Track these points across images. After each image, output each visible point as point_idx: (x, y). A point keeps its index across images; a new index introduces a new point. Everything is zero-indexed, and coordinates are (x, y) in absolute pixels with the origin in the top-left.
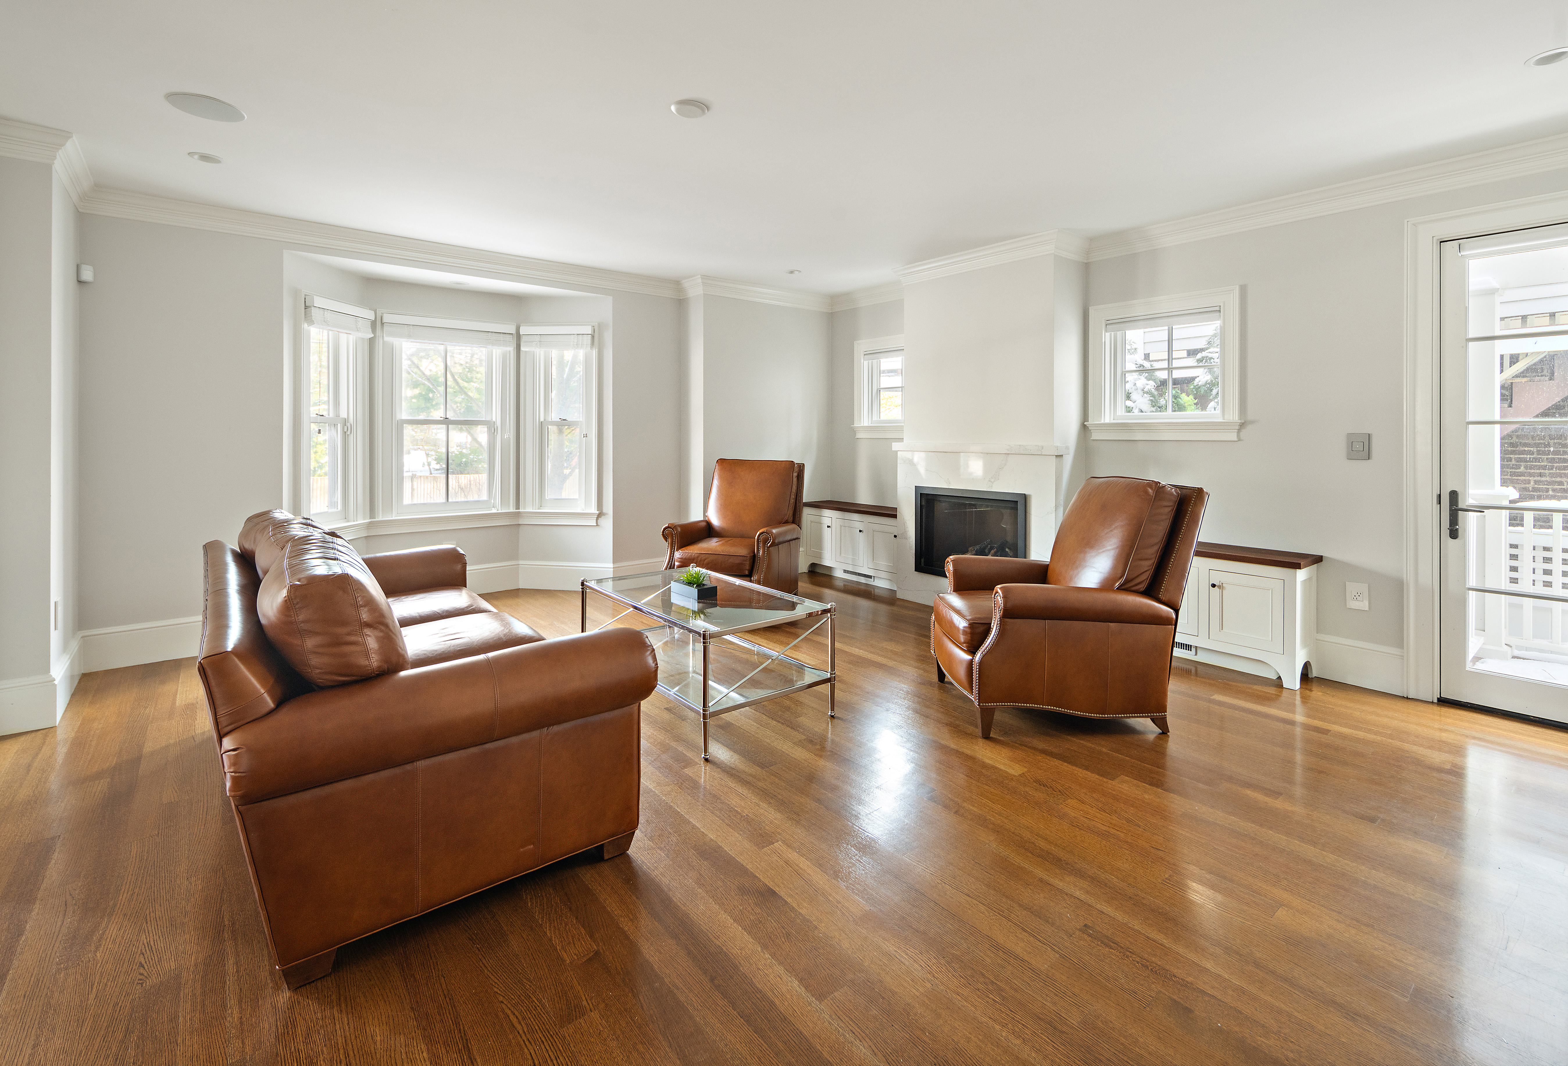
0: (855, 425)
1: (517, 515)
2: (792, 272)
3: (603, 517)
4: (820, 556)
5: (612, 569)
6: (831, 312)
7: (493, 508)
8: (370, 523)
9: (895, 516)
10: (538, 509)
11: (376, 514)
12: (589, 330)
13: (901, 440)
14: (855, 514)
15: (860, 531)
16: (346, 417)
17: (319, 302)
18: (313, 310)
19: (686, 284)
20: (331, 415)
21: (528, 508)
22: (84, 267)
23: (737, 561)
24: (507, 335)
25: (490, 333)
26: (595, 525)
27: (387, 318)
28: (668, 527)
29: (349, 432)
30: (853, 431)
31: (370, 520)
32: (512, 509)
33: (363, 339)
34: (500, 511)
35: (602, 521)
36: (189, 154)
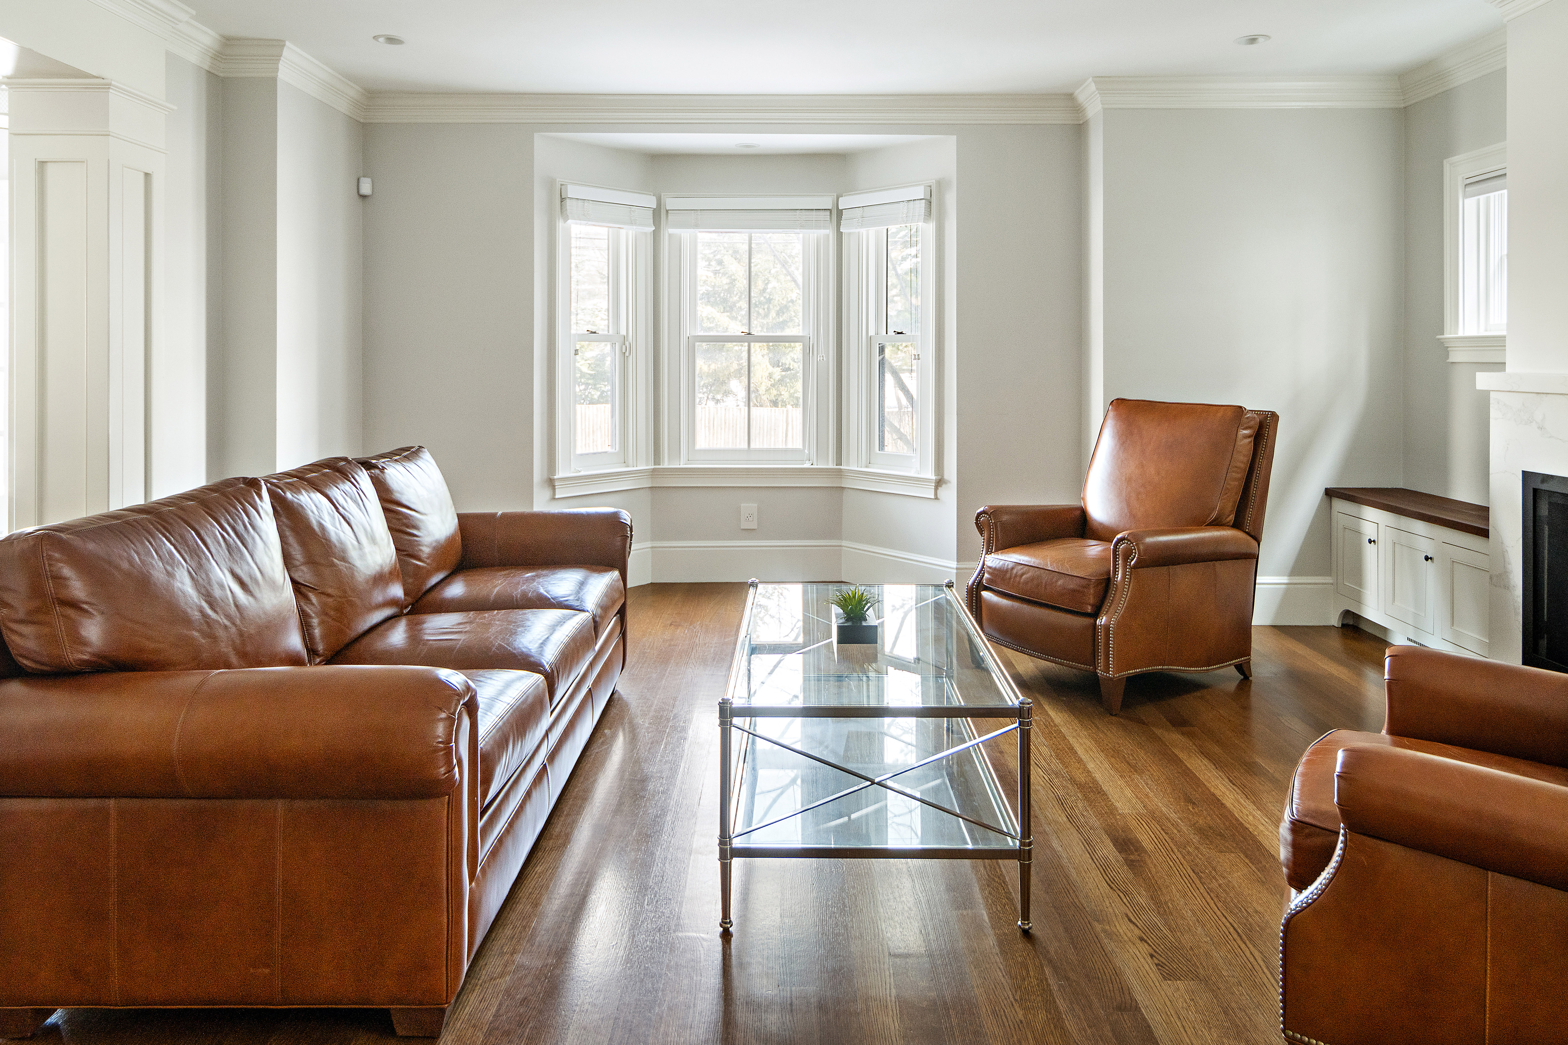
0: (1447, 335)
1: (839, 473)
2: (1253, 40)
3: (944, 486)
4: (1358, 597)
5: (955, 571)
6: (1402, 106)
7: (807, 462)
8: (654, 470)
9: (1484, 533)
10: (866, 467)
11: (661, 461)
12: (920, 192)
13: (1500, 366)
14: (1418, 521)
15: (1427, 558)
16: (625, 334)
17: (572, 191)
18: (568, 201)
19: (1081, 97)
20: (611, 332)
21: (851, 465)
22: (362, 180)
23: (1072, 585)
24: (822, 213)
25: (798, 211)
26: (933, 497)
27: (671, 203)
28: (984, 512)
29: (627, 354)
30: (1444, 349)
31: (653, 467)
32: (831, 465)
33: (646, 233)
34: (815, 466)
35: (942, 492)
36: (374, 37)
